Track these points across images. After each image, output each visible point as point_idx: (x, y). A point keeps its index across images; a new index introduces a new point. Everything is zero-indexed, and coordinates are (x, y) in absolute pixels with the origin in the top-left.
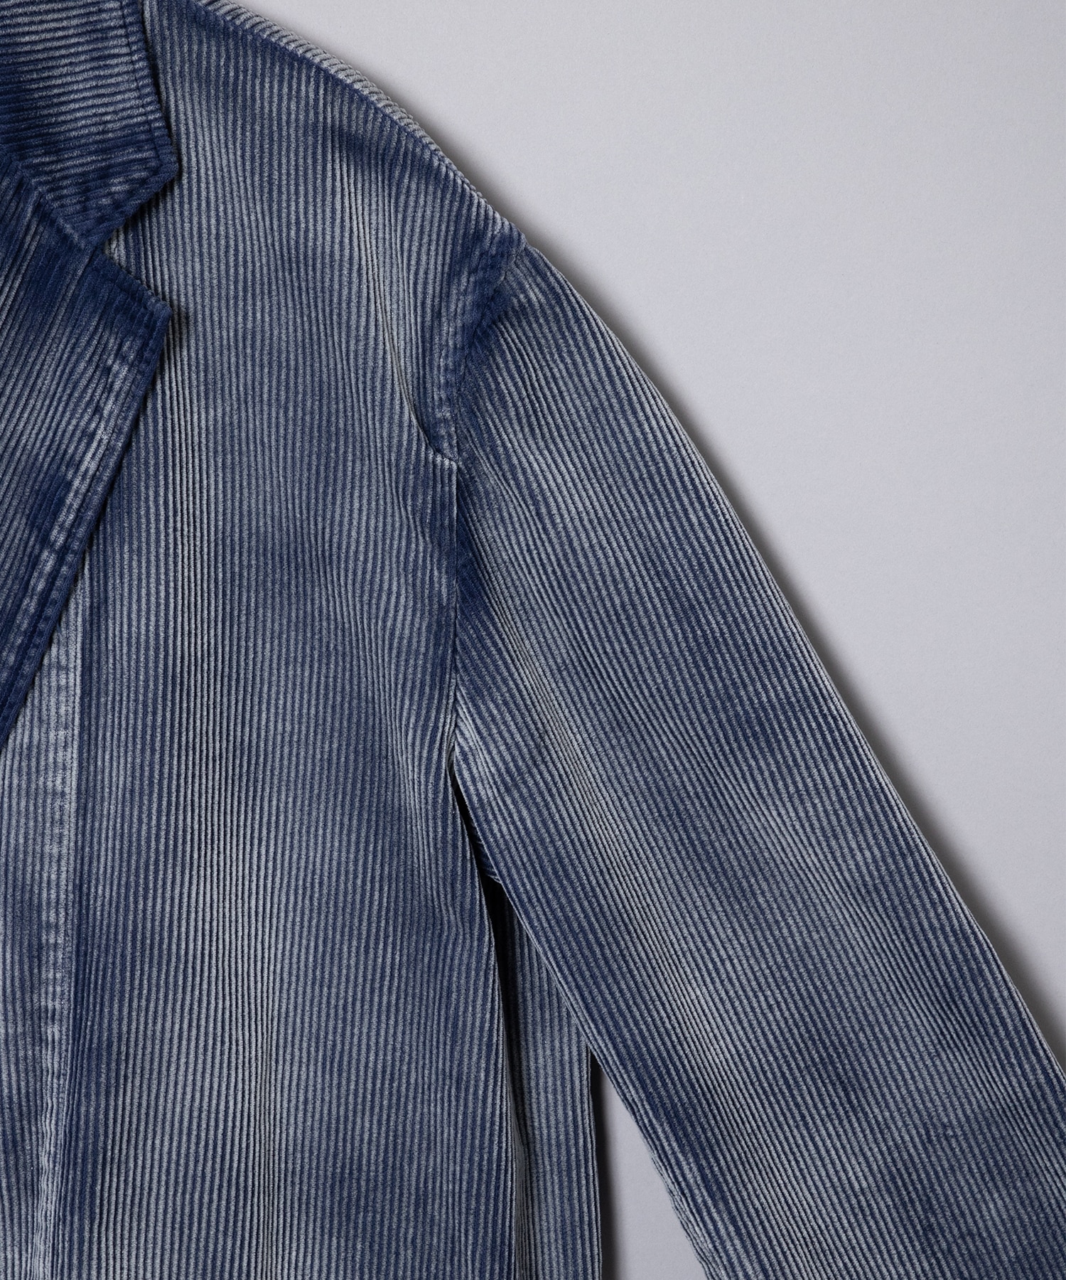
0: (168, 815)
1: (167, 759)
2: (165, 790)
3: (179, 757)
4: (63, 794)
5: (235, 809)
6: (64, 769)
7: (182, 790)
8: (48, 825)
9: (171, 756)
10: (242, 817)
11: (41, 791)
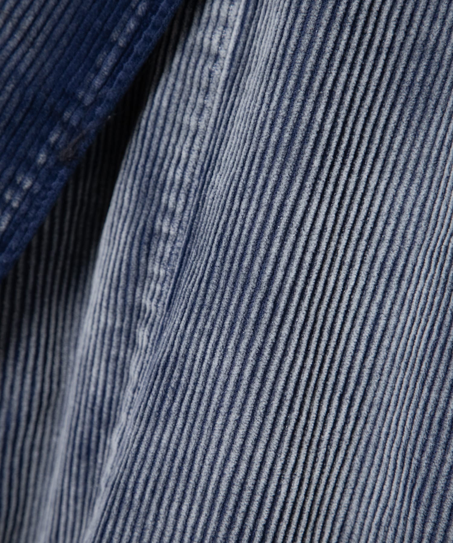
0: (292, 99)
1: (310, 26)
2: (297, 66)
3: (328, 29)
4: (217, 57)
5: (391, 126)
6: (225, 27)
7: (320, 73)
8: (194, 91)
9: (317, 25)
10: (399, 138)
11: (196, 49)
